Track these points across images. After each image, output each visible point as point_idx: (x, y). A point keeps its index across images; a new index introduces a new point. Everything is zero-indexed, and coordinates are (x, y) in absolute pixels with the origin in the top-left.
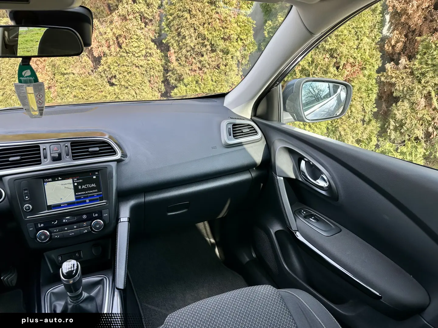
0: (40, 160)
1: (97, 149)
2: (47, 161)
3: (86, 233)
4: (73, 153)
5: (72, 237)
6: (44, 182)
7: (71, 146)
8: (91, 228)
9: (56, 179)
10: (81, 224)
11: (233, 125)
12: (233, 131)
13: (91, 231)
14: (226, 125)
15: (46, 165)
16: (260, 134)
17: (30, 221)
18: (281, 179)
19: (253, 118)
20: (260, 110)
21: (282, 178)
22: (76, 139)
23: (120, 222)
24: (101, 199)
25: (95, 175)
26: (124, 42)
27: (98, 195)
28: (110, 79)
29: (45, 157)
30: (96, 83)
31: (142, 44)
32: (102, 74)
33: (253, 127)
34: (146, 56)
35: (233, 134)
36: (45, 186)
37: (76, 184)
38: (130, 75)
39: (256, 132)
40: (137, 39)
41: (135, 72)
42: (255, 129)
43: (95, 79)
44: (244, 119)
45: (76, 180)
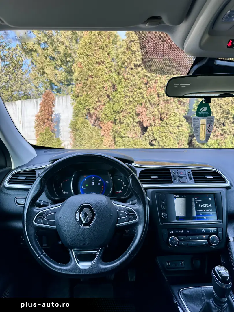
0: (172, 181)
2: (176, 181)
3: (204, 245)
4: (194, 178)
5: (194, 246)
6: (174, 197)
8: (209, 242)
9: (183, 196)
10: (201, 236)
13: (208, 245)
15: (176, 185)
17: (164, 227)
23: (230, 241)
25: (211, 197)
28: (152, 141)
30: (142, 143)
32: (147, 138)
34: (178, 126)
36: (175, 201)
37: (197, 202)
40: (174, 115)
45: (197, 199)
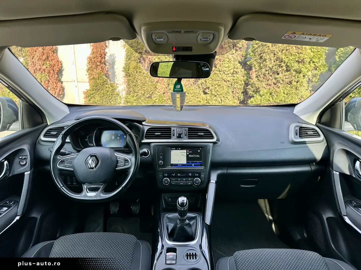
0: (171, 137)
1: (203, 134)
2: (174, 137)
3: (190, 184)
4: (189, 135)
5: (182, 186)
6: (171, 150)
7: (188, 130)
8: (193, 182)
9: (178, 149)
10: (188, 178)
11: (300, 128)
12: (299, 132)
13: (192, 185)
14: (294, 127)
15: (173, 140)
16: (322, 137)
17: (161, 171)
18: (336, 174)
19: (318, 124)
20: (324, 119)
21: (338, 173)
22: (192, 127)
23: (210, 182)
24: (201, 165)
25: (199, 150)
26: (219, 64)
27: (199, 163)
28: (205, 89)
29: (174, 135)
30: (195, 92)
31: (232, 65)
32: (200, 86)
33: (316, 131)
34: (233, 74)
35: (299, 134)
36: (172, 152)
37: (188, 154)
38: (219, 87)
39: (319, 135)
40: (229, 61)
41: (223, 85)
42: (318, 133)
43: (195, 89)
44: (310, 124)
45: (188, 151)
